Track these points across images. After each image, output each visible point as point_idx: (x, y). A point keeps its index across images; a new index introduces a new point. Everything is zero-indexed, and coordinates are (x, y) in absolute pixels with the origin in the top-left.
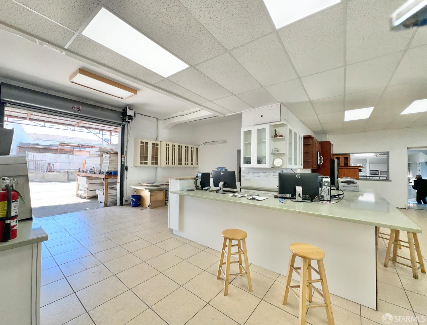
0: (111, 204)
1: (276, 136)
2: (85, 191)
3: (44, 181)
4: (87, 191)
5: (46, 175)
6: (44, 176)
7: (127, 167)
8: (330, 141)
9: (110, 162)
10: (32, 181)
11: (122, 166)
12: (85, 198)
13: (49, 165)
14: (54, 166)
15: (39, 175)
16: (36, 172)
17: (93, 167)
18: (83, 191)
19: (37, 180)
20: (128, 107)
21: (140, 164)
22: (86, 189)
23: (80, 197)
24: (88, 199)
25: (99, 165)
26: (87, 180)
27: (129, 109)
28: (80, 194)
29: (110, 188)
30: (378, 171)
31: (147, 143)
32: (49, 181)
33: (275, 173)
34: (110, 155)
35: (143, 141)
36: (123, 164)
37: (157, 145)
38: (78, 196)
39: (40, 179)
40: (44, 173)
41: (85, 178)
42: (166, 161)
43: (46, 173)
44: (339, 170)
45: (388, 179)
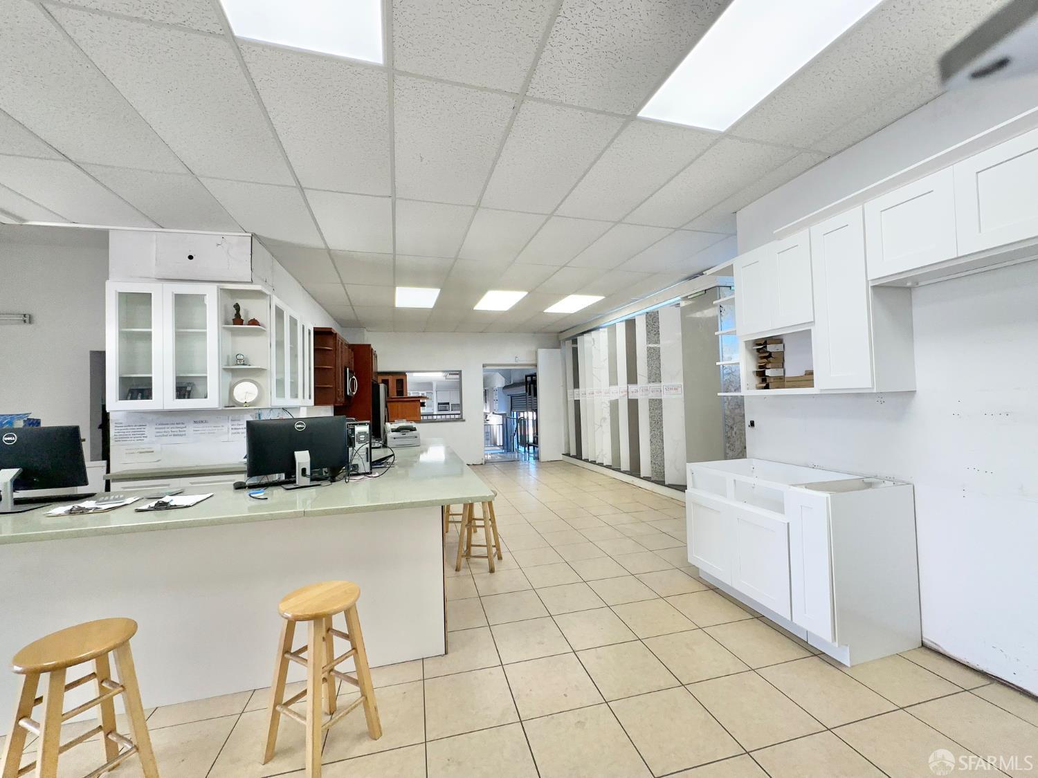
1: (238, 320)
8: (370, 345)
30: (448, 404)
33: (236, 423)
44: (388, 404)
45: (462, 418)
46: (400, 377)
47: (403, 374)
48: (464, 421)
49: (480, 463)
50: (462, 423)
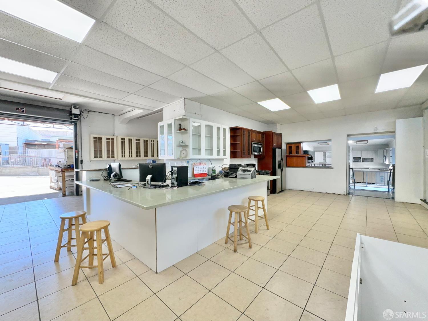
0: (71, 194)
1: (180, 129)
2: (55, 183)
3: (39, 175)
4: (56, 183)
5: (40, 169)
6: (38, 171)
7: (82, 161)
8: (272, 131)
9: (68, 157)
10: (27, 175)
11: (77, 160)
12: (56, 189)
13: (45, 161)
14: (52, 161)
15: (34, 169)
16: (31, 167)
17: (60, 162)
18: (54, 183)
19: (33, 174)
20: (72, 106)
21: (94, 158)
22: (56, 182)
23: (53, 189)
24: (58, 190)
25: (64, 160)
26: (56, 173)
27: (73, 108)
28: (52, 186)
29: (71, 180)
30: (360, 158)
31: (101, 138)
32: (44, 175)
33: (183, 164)
34: (67, 150)
35: (95, 136)
36: (77, 159)
37: (113, 139)
38: (51, 187)
39: (35, 173)
40: (39, 168)
41: (54, 171)
42: (129, 154)
43: (41, 168)
44: (288, 158)
45: (331, 167)
46: (297, 145)
47: (300, 143)
48: (332, 168)
49: (343, 194)
50: (332, 169)
